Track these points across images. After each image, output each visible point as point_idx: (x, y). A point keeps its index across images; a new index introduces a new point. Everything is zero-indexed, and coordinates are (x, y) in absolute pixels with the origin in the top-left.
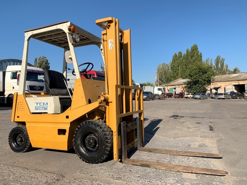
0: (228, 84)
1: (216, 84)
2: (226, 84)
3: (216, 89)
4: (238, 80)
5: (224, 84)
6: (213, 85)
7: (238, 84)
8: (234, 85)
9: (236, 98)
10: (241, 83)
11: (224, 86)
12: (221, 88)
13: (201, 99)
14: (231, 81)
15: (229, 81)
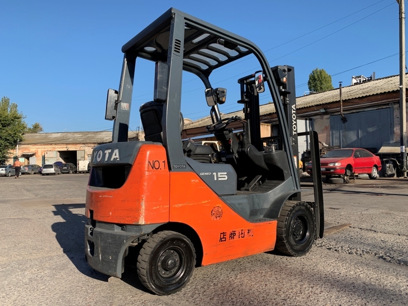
0: (50, 149)
2: (46, 149)
5: (43, 149)
6: (20, 150)
7: (66, 150)
8: (59, 152)
9: (68, 173)
10: (71, 148)
11: (42, 152)
12: (37, 155)
13: (8, 176)
14: (55, 144)
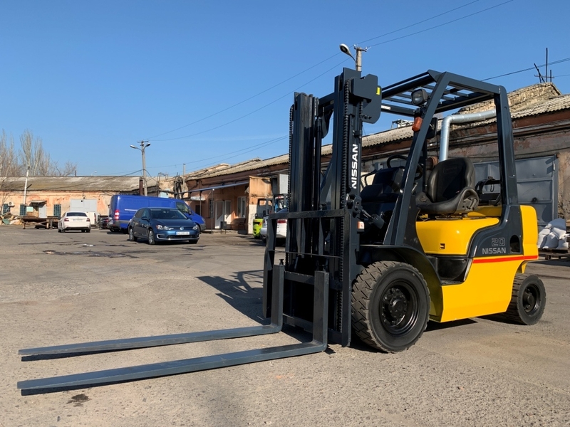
0: (63, 197)
1: (35, 195)
2: (59, 197)
3: (36, 206)
4: (84, 191)
5: (55, 197)
6: (28, 198)
7: (82, 198)
11: (54, 201)
12: (48, 204)
14: (70, 191)
15: (65, 191)
